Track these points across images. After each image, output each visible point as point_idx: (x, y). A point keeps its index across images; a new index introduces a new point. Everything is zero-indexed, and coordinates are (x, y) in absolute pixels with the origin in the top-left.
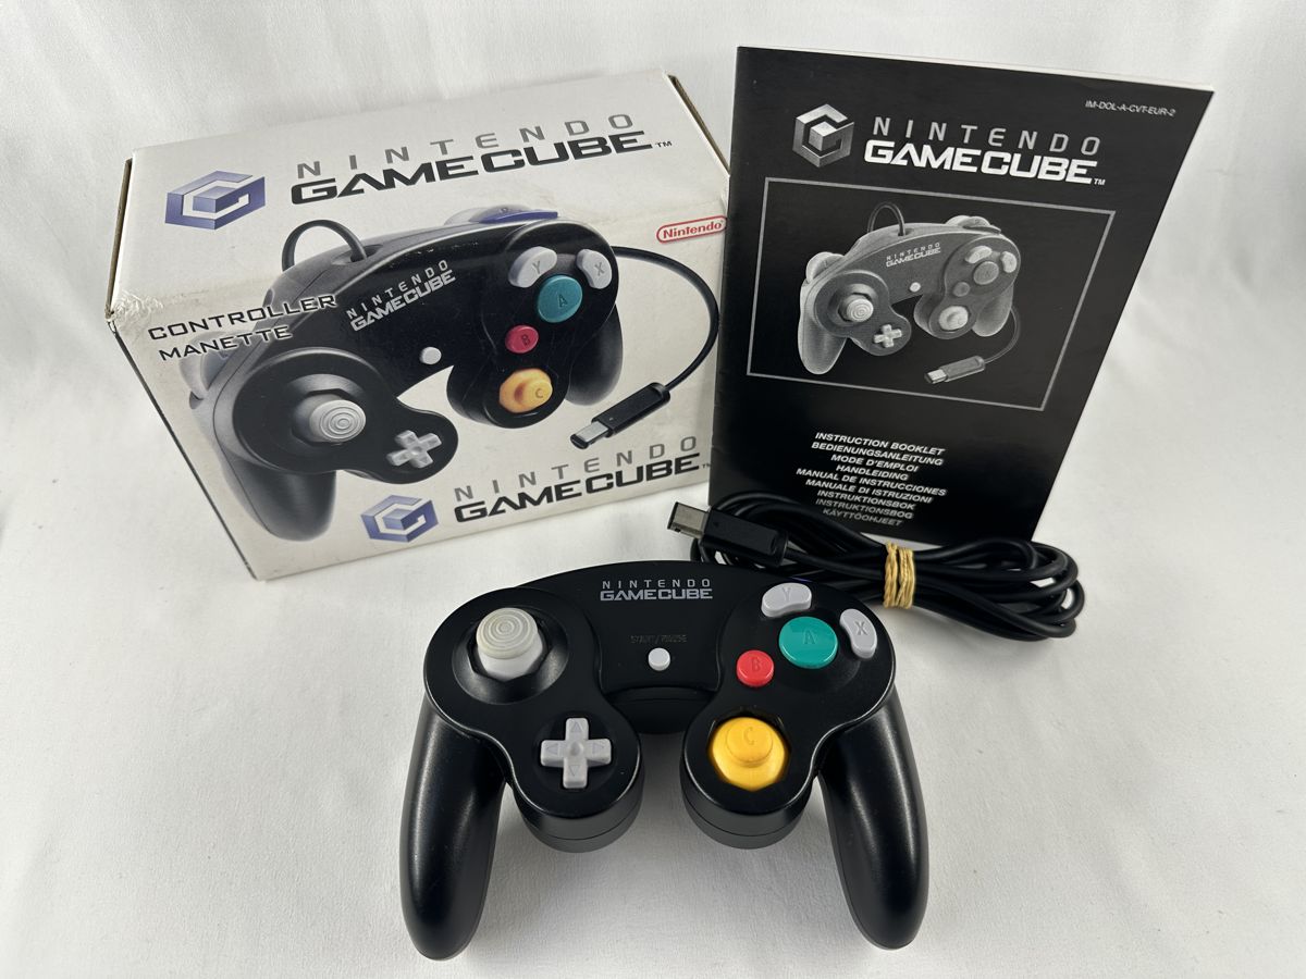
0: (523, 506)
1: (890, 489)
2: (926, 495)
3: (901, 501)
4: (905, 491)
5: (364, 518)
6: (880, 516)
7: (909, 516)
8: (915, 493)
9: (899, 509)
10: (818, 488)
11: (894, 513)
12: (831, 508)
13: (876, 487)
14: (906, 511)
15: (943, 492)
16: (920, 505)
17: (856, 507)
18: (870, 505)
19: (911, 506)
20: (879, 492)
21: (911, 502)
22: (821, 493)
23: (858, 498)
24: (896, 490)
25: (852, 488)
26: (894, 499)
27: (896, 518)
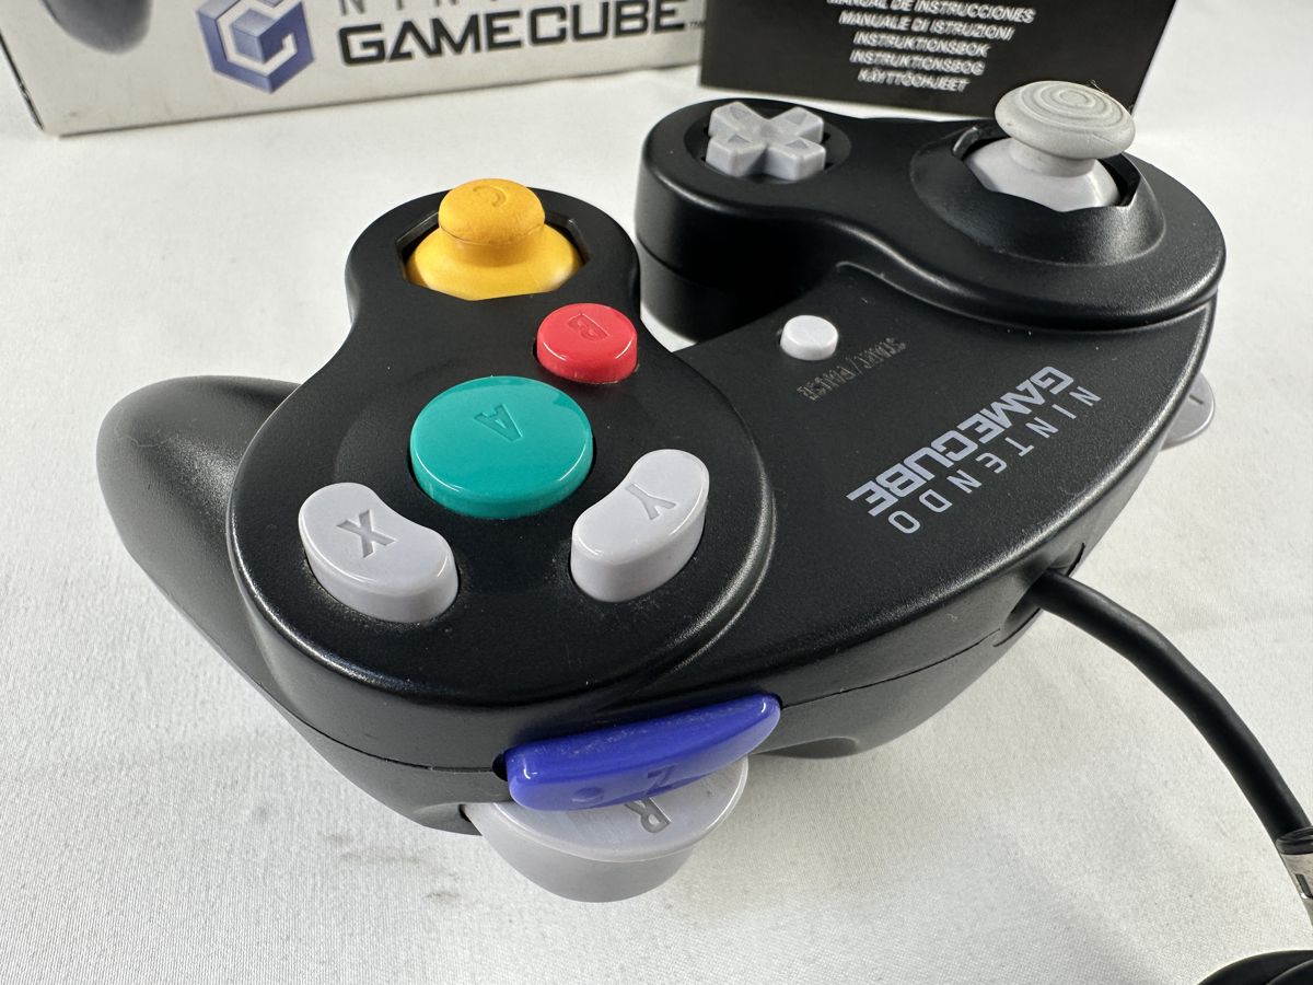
0: (438, 51)
1: (955, 18)
2: (1005, 23)
3: (970, 40)
4: (977, 20)
5: (202, 17)
6: (936, 74)
7: (977, 69)
8: (989, 22)
9: (965, 58)
10: (856, 28)
11: (957, 66)
12: (870, 67)
13: (938, 17)
14: (975, 59)
15: (1028, 15)
16: (995, 44)
17: (905, 60)
18: (926, 54)
19: (982, 50)
20: (939, 27)
21: (982, 41)
22: (861, 38)
23: (909, 43)
24: (966, 20)
25: (905, 21)
26: (960, 38)
27: (960, 75)
